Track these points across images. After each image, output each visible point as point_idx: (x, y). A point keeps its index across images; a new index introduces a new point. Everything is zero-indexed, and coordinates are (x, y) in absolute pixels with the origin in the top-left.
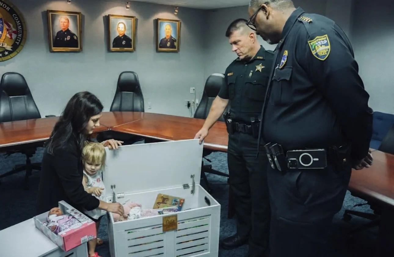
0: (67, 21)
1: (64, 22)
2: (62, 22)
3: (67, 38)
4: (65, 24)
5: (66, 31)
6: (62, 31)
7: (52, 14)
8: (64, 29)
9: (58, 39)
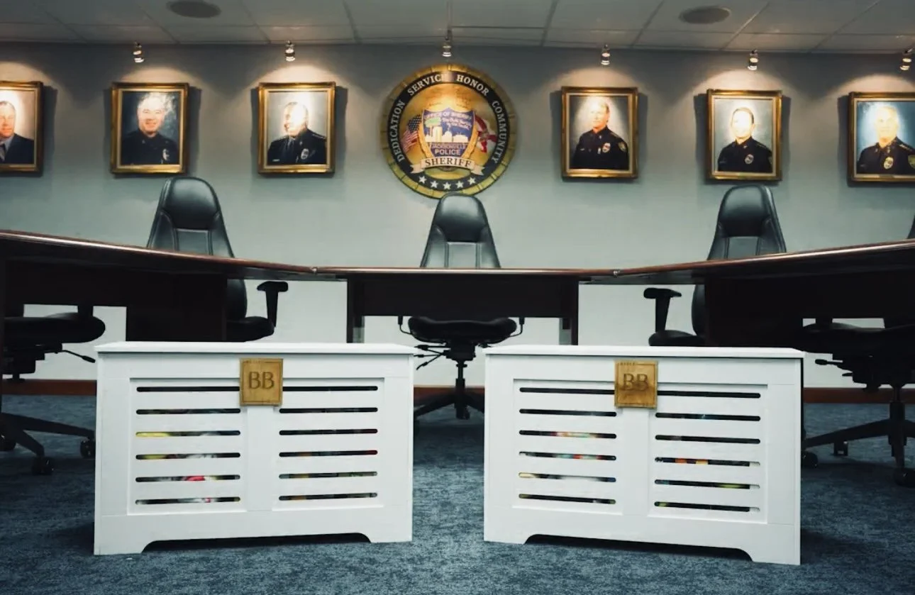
0: (605, 109)
1: (599, 113)
2: (592, 112)
3: (604, 148)
4: (601, 116)
5: (601, 133)
6: (592, 132)
7: (571, 96)
8: (596, 128)
9: (583, 149)
